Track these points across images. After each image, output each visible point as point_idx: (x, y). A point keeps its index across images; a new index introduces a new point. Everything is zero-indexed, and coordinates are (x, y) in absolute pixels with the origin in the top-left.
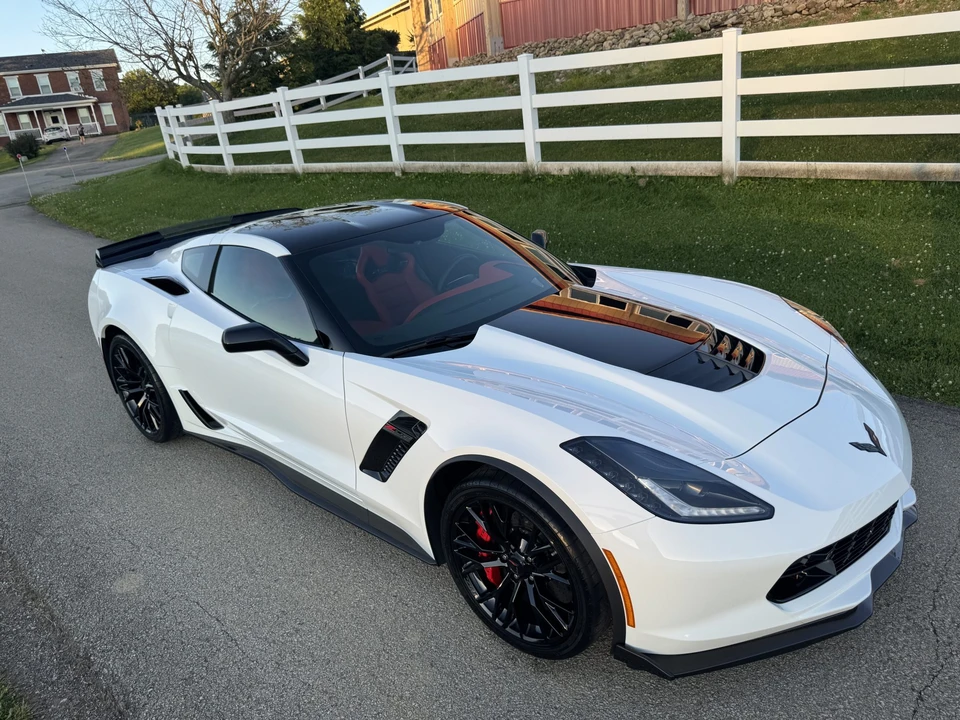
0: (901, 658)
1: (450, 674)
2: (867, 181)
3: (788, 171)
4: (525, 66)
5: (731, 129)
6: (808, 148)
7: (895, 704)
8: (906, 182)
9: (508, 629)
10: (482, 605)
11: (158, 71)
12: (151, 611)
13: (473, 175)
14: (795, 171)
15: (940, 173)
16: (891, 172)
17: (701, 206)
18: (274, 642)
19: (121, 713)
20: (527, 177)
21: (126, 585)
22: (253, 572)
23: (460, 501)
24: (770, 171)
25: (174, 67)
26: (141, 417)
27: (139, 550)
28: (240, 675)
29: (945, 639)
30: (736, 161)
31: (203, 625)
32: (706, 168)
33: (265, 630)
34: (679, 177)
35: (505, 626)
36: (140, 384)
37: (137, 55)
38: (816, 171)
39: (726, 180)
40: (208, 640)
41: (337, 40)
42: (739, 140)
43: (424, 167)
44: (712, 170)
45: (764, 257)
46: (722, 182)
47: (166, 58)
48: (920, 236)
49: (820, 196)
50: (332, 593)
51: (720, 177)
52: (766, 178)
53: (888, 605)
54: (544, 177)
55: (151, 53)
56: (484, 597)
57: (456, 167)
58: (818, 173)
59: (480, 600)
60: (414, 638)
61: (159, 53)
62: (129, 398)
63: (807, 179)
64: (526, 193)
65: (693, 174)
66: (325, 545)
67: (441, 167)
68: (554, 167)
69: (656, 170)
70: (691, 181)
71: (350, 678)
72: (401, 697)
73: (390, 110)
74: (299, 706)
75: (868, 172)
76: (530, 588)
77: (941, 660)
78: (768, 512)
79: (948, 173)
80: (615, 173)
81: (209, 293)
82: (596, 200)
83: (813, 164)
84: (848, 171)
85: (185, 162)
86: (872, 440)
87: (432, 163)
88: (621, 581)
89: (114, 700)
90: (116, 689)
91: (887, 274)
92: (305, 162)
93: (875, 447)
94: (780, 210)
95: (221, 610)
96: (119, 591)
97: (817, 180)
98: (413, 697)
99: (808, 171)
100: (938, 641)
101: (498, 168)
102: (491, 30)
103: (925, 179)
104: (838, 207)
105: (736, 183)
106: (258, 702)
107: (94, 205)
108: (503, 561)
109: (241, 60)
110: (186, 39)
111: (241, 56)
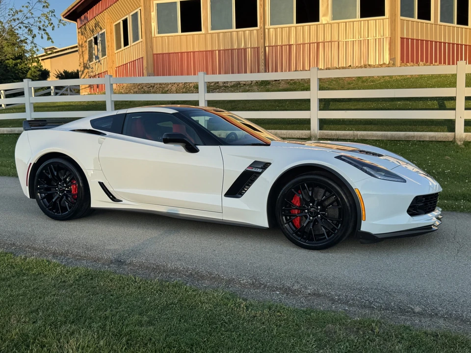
0: (449, 246)
3: (344, 135)
5: (315, 115)
7: (451, 252)
10: (294, 235)
14: (347, 135)
15: (414, 137)
24: (334, 135)
30: (317, 130)
32: (302, 134)
38: (357, 135)
42: (319, 120)
44: (305, 135)
51: (309, 138)
52: (333, 139)
63: (353, 139)
65: (295, 137)
73: (109, 97)
77: (462, 246)
79: (417, 137)
81: (122, 133)
83: (356, 132)
88: (361, 201)
97: (358, 140)
100: (459, 243)
102: (147, 68)
103: (407, 139)
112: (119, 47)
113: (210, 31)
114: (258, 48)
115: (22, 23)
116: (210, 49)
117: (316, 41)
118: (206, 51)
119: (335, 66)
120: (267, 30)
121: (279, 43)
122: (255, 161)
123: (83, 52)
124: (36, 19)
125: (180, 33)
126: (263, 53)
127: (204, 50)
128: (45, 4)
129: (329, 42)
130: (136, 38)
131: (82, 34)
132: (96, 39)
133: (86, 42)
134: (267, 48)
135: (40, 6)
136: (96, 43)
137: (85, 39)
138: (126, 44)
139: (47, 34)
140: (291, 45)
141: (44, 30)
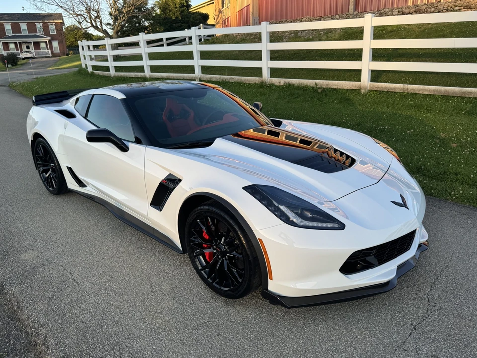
0: (409, 311)
1: (183, 304)
2: (434, 95)
3: (394, 88)
4: (265, 29)
5: (366, 65)
6: (406, 79)
7: (402, 330)
8: (453, 97)
9: (214, 284)
10: (202, 272)
11: (81, 23)
12: (38, 267)
13: (235, 82)
14: (397, 88)
15: (470, 93)
16: (446, 92)
17: (348, 104)
18: (97, 285)
19: (15, 311)
20: (262, 85)
21: (27, 256)
22: (92, 254)
23: (194, 217)
24: (385, 88)
25: (89, 21)
26: (47, 182)
27: (36, 241)
28: (77, 298)
29: (433, 304)
30: (368, 82)
31: (63, 276)
32: (353, 85)
33: (93, 280)
34: (339, 89)
35: (213, 283)
36: (48, 164)
37: (71, 14)
38: (408, 88)
39: (362, 91)
40: (64, 282)
41: (174, 14)
42: (370, 71)
43: (211, 78)
44: (356, 86)
45: (377, 129)
46: (360, 92)
47: (86, 17)
48: (457, 123)
49: (410, 102)
50: (130, 265)
51: (359, 90)
52: (383, 92)
53: (408, 288)
54: (271, 86)
55: (79, 13)
56: (204, 268)
57: (227, 78)
58: (409, 90)
59: (202, 270)
60: (167, 287)
61: (83, 13)
62: (43, 172)
63: (403, 93)
64: (261, 93)
65: (346, 88)
66: (130, 245)
67: (219, 78)
68: (276, 81)
69: (328, 85)
70: (345, 91)
71: (132, 302)
72: (156, 312)
73: (196, 48)
74: (104, 313)
75: (434, 91)
76: (225, 262)
77: (429, 313)
78: (342, 227)
79: (474, 93)
80: (307, 85)
81: (86, 117)
82: (296, 98)
83: (406, 85)
84: (424, 90)
85: (90, 70)
86: (403, 202)
87: (215, 76)
88: (266, 255)
89: (13, 305)
90: (14, 300)
91: (438, 141)
92: (151, 72)
93: (404, 205)
94: (388, 108)
95: (73, 269)
96: (24, 258)
97: (408, 93)
98: (161, 312)
99: (404, 89)
100: (429, 305)
101: (248, 80)
102: (253, 13)
103: (463, 96)
104: (418, 107)
105: (367, 94)
106: (84, 310)
107: (41, 87)
108: (214, 249)
109: (124, 20)
110: (97, 8)
111: (124, 18)
119: (424, 2)
122: (170, 174)
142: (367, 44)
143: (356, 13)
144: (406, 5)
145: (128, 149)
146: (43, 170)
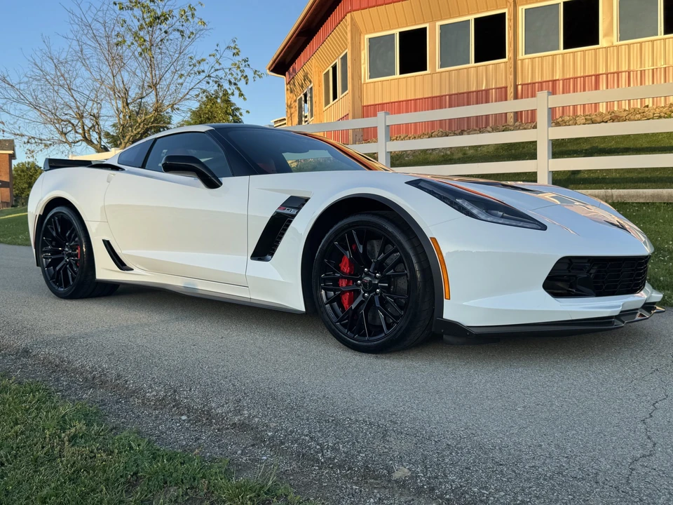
2: (653, 203)
4: (383, 121)
5: (544, 165)
11: (65, 134)
25: (80, 131)
26: (57, 279)
38: (612, 196)
42: (551, 174)
47: (75, 124)
56: (341, 319)
58: (614, 198)
59: (337, 322)
75: (653, 196)
76: (377, 297)
78: (544, 227)
81: (142, 167)
83: (610, 191)
84: (637, 196)
99: (607, 196)
109: (138, 133)
110: (95, 111)
111: (139, 130)
112: (327, 102)
113: (438, 70)
114: (506, 88)
115: (209, 76)
116: (438, 95)
117: (593, 73)
118: (432, 98)
119: (623, 107)
120: (519, 62)
121: (538, 79)
122: (292, 198)
123: (291, 114)
124: (227, 70)
125: (398, 75)
126: (512, 94)
127: (430, 95)
128: (235, 51)
129: (614, 73)
130: (345, 88)
131: (291, 92)
132: (305, 95)
133: (295, 101)
134: (520, 87)
135: (230, 53)
136: (306, 102)
137: (295, 98)
138: (335, 97)
139: (238, 89)
140: (556, 80)
141: (235, 84)
142: (543, 135)
143: (517, 124)
144: (596, 111)
145: (221, 184)
146: (53, 260)
